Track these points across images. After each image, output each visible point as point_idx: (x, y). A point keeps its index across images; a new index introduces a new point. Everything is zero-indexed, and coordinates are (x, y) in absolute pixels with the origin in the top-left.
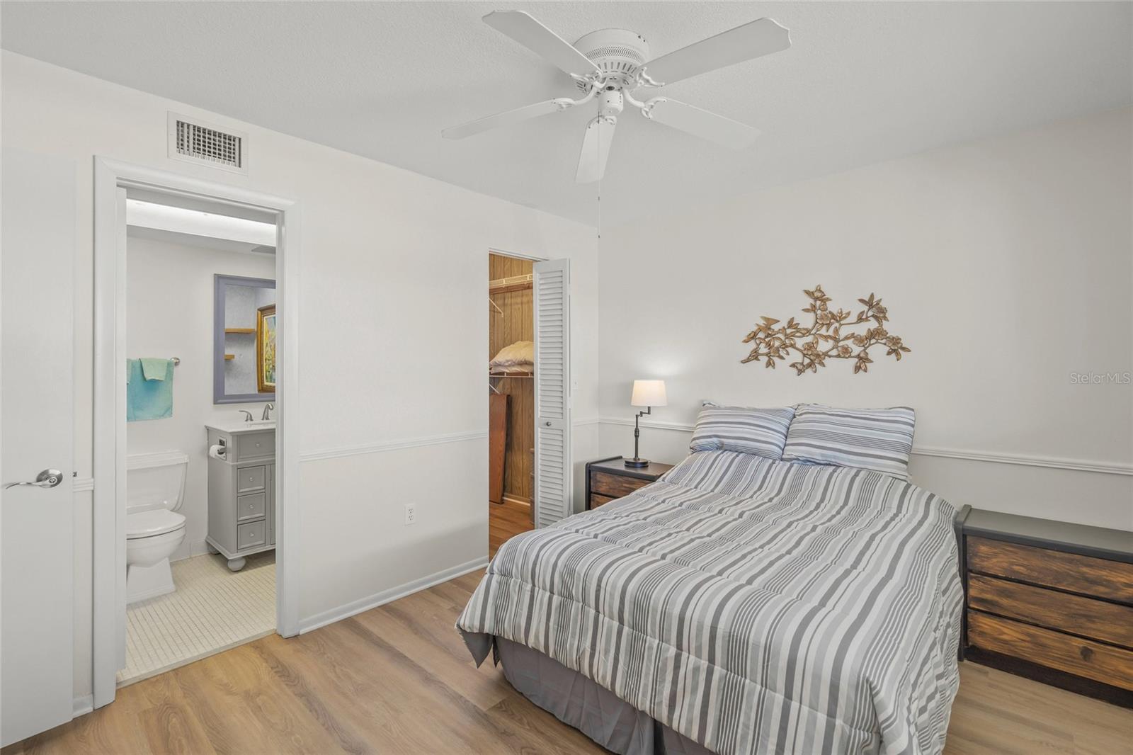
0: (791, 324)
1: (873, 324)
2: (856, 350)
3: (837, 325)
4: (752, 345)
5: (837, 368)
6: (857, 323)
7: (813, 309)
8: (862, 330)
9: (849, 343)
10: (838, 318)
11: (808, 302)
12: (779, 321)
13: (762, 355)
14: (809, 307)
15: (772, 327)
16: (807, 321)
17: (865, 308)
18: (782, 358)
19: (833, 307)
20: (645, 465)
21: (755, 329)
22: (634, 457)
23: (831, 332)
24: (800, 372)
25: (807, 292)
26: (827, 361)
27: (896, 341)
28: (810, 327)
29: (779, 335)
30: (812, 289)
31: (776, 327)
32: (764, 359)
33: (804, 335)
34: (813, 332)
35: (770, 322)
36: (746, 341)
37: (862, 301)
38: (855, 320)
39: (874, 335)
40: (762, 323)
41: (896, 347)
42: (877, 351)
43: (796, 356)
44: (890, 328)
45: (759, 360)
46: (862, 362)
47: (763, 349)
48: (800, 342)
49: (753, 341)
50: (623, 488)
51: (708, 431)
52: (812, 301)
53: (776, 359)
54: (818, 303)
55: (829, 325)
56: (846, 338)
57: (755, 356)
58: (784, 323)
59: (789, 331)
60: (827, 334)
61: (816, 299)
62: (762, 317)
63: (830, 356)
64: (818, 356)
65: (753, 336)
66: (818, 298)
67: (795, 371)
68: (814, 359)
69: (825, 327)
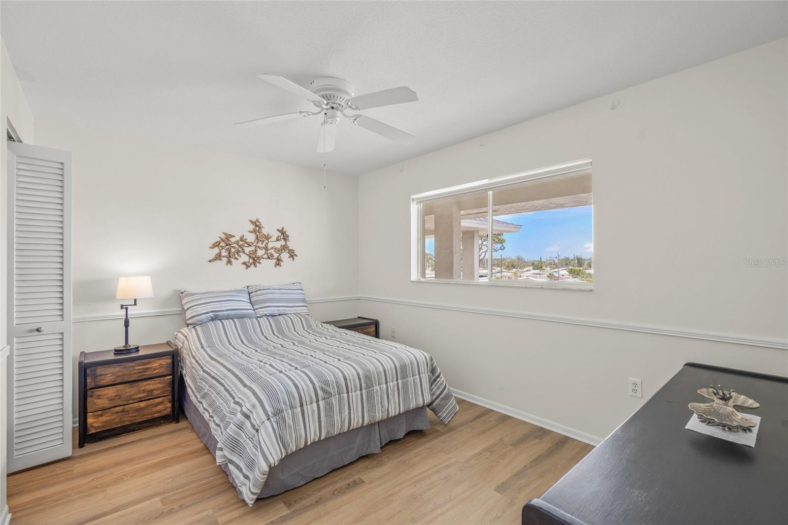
0: (242, 239)
1: (283, 242)
2: (276, 255)
3: (267, 241)
4: (216, 250)
5: (267, 265)
6: (276, 241)
7: (254, 231)
8: (278, 245)
9: (272, 251)
10: (268, 237)
11: (251, 227)
12: (234, 236)
13: (223, 257)
14: (252, 230)
15: (230, 239)
16: (251, 238)
17: (280, 234)
18: (236, 259)
19: (265, 231)
20: (137, 349)
21: (219, 240)
22: (124, 344)
23: (264, 245)
24: (248, 267)
25: (251, 222)
26: (262, 261)
27: (293, 251)
28: (253, 241)
29: (235, 245)
30: (254, 220)
31: (232, 240)
32: (225, 260)
33: (249, 245)
34: (255, 244)
35: (228, 236)
36: (211, 248)
37: (278, 230)
38: (275, 240)
39: (284, 248)
40: (223, 236)
41: (292, 255)
42: (285, 256)
43: (244, 258)
44: (291, 245)
45: (221, 260)
46: (279, 262)
47: (224, 253)
48: (247, 250)
49: (217, 248)
50: (137, 371)
51: (205, 309)
52: (254, 227)
53: (232, 260)
54: (257, 228)
55: (263, 241)
56: (272, 248)
57: (219, 257)
58: (237, 238)
59: (241, 243)
60: (262, 246)
61: (257, 226)
62: (224, 233)
63: (263, 258)
64: (258, 258)
65: (216, 245)
66: (257, 225)
67: (244, 266)
68: (255, 260)
69: (261, 242)
